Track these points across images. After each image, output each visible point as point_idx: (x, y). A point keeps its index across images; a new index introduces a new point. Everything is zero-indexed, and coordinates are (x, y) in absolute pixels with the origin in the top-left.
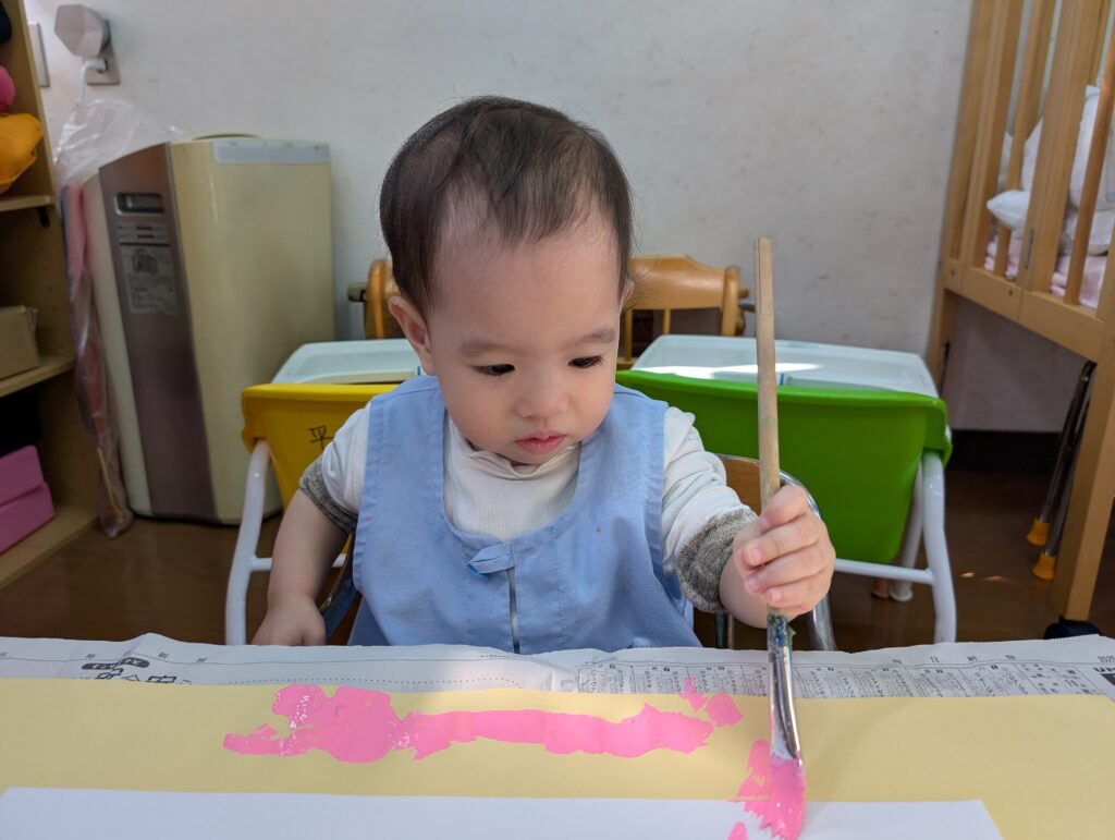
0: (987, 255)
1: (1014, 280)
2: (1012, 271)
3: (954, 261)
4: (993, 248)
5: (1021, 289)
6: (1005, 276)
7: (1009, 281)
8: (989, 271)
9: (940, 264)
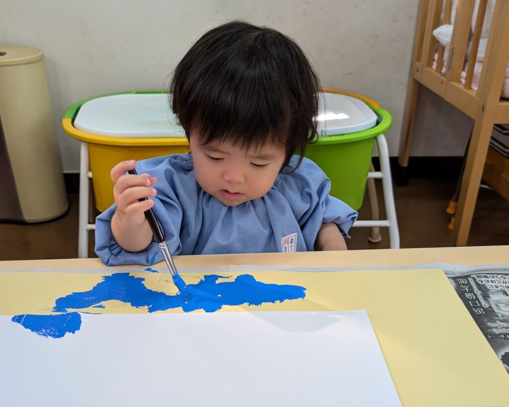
0: (434, 60)
1: (444, 75)
2: (444, 70)
3: (418, 63)
4: (436, 56)
5: (446, 80)
6: (441, 73)
7: (442, 75)
8: (433, 69)
9: (412, 65)
